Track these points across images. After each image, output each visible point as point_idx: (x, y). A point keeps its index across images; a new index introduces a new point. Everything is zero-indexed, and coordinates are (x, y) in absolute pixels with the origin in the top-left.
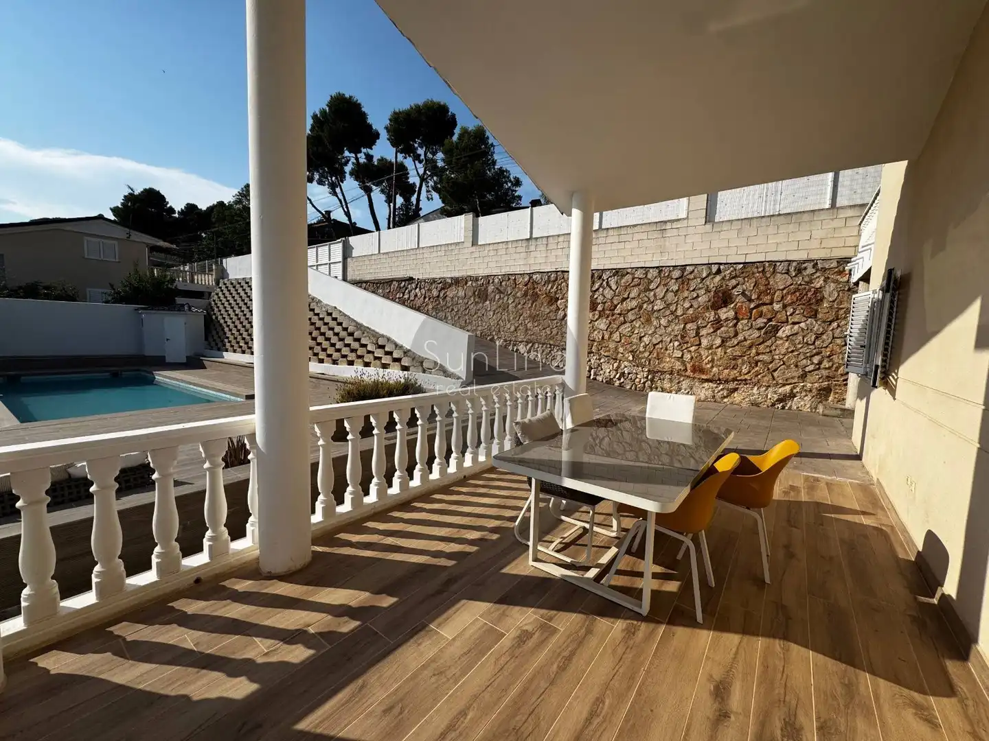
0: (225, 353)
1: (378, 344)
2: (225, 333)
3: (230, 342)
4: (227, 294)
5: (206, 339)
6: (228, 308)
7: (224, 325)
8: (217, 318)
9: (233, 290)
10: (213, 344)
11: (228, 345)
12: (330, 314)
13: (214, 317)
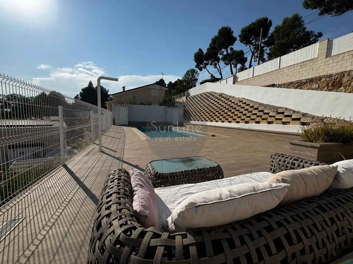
0: (191, 121)
1: (277, 112)
2: (191, 115)
3: (192, 117)
4: (190, 101)
5: (184, 117)
6: (191, 106)
7: (190, 111)
8: (187, 110)
9: (192, 99)
10: (186, 118)
11: (192, 118)
12: (240, 101)
13: (186, 109)
